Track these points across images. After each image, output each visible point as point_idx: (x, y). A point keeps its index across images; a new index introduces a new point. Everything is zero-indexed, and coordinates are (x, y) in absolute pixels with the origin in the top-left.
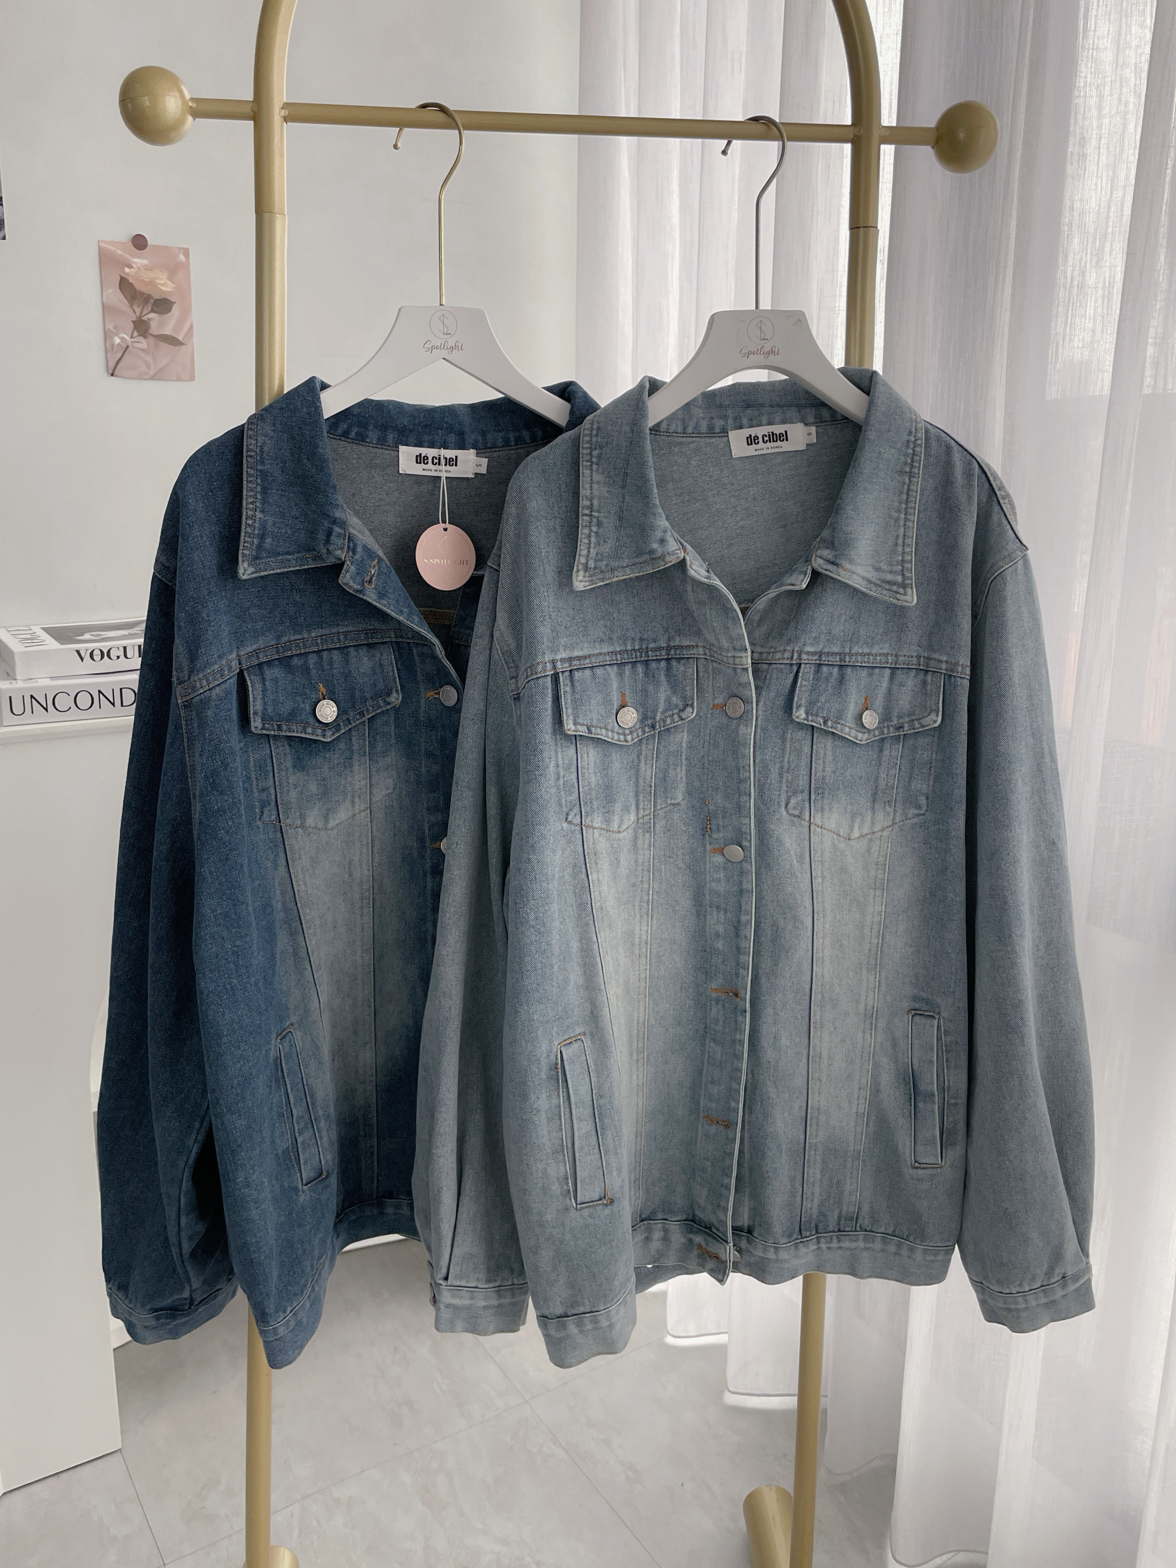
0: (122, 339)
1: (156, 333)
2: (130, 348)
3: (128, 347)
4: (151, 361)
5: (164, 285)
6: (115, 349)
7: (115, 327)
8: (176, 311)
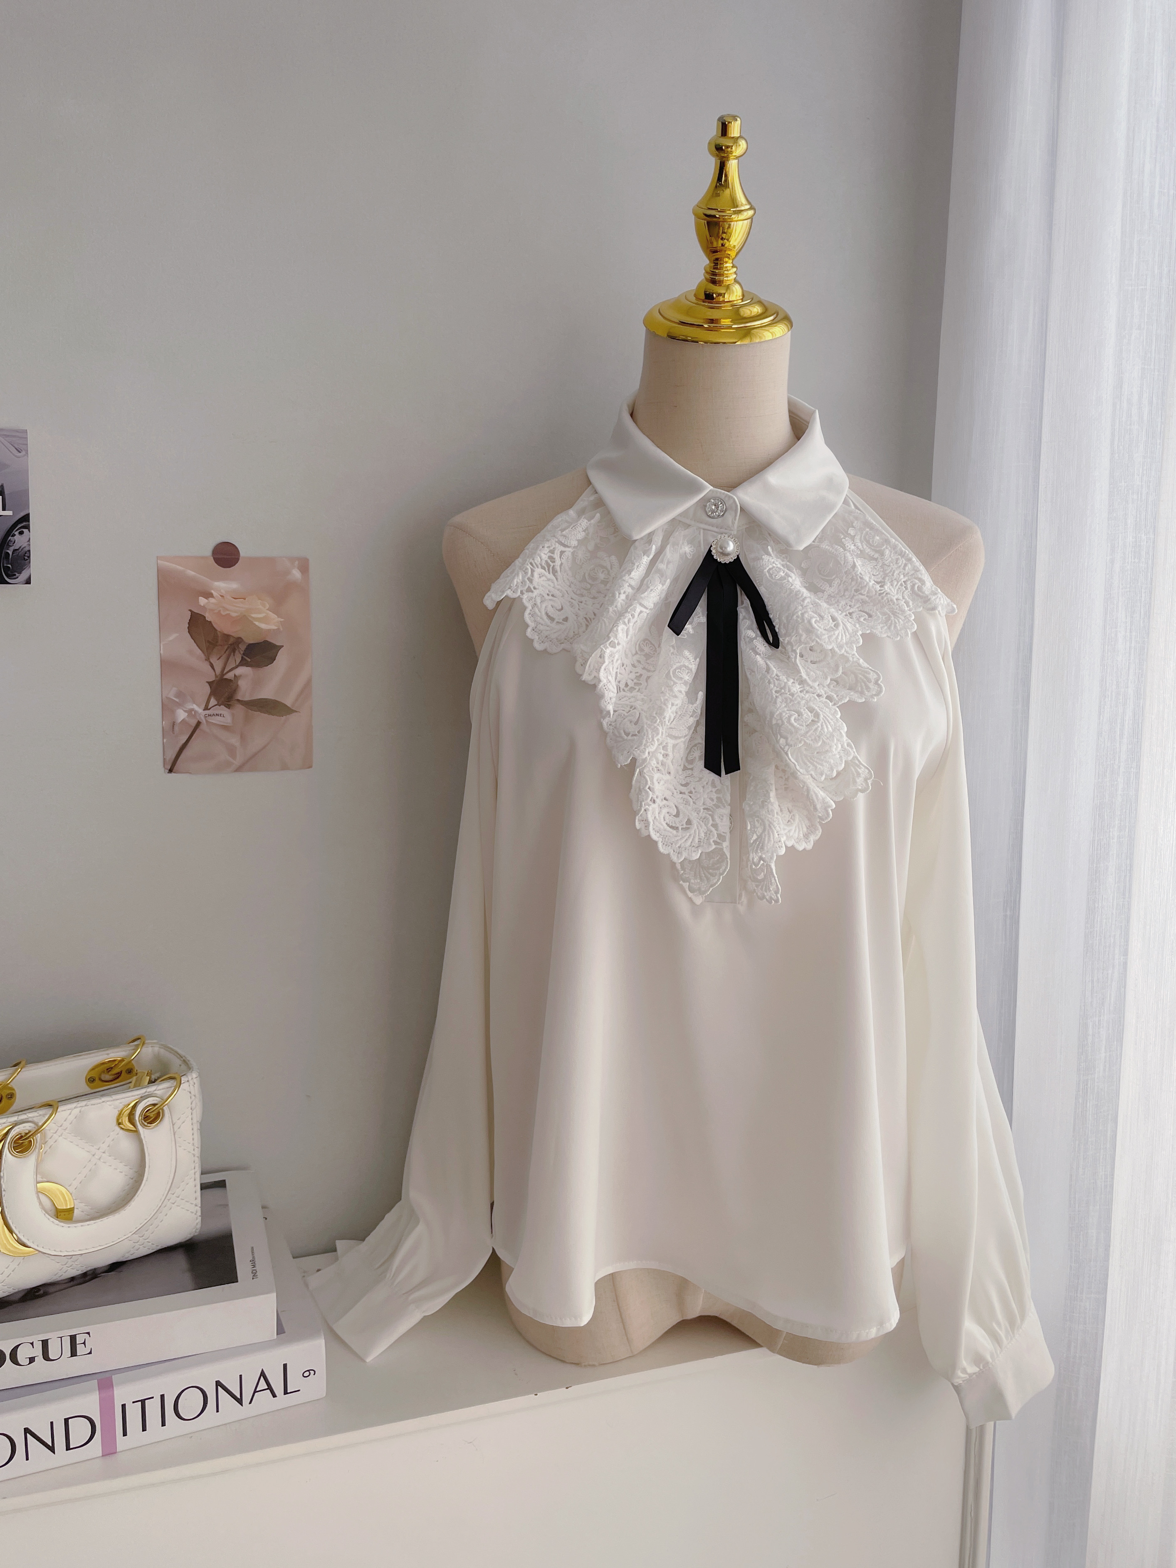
0: (190, 712)
1: (247, 698)
2: (204, 726)
3: (199, 724)
4: (237, 744)
5: (265, 620)
6: (176, 728)
7: (179, 694)
8: (282, 660)
